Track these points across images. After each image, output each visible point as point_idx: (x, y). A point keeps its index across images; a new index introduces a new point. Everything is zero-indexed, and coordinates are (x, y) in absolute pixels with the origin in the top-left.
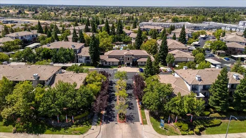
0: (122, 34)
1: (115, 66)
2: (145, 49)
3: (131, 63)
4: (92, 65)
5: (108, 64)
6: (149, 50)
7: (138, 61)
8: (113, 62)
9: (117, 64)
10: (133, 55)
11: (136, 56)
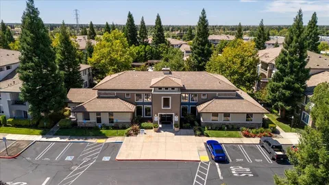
0: (162, 45)
1: (116, 128)
2: (222, 69)
3: (176, 119)
4: (33, 126)
5: (93, 119)
6: (233, 74)
7: (200, 108)
8: (111, 114)
9: (128, 118)
10: (183, 89)
11: (194, 93)
